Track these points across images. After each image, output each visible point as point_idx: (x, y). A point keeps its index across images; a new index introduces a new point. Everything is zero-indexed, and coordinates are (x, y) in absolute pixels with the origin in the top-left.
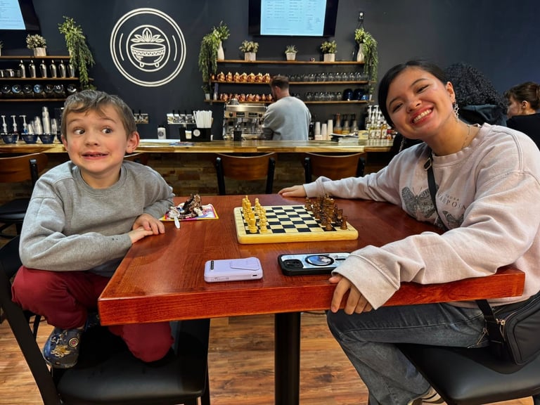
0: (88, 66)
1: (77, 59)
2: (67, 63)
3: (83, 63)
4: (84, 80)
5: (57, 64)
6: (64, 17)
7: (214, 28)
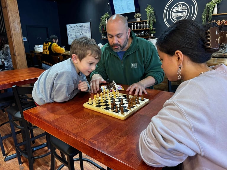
0: (153, 23)
2: (146, 23)
3: (151, 22)
4: (151, 29)
5: (143, 24)
6: (147, 5)
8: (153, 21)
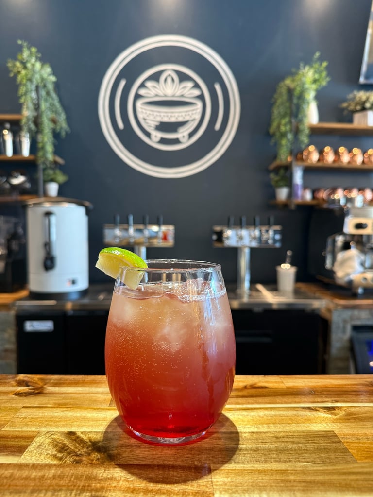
0: (56, 135)
1: (37, 121)
3: (47, 126)
4: (46, 159)
6: (20, 42)
7: (302, 65)
8: (54, 121)
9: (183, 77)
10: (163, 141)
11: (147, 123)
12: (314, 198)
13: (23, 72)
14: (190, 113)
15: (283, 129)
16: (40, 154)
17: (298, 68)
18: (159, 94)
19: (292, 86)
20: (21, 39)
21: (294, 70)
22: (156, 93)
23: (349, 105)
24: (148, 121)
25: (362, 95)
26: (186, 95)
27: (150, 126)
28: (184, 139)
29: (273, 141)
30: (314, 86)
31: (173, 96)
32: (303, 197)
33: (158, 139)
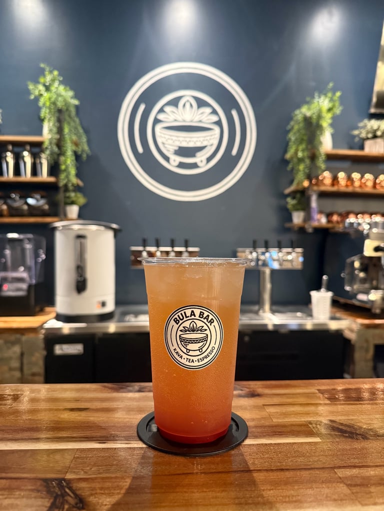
0: (77, 156)
1: (60, 144)
3: (69, 149)
4: (69, 181)
6: (42, 65)
7: (316, 95)
8: (76, 144)
9: (201, 103)
10: (181, 165)
11: (166, 147)
12: (329, 221)
13: (46, 95)
14: (208, 138)
15: (300, 154)
16: (63, 176)
17: (313, 97)
18: (177, 119)
19: (308, 114)
20: (43, 62)
21: (308, 99)
22: (176, 118)
23: (361, 133)
24: (166, 146)
25: (374, 124)
26: (204, 120)
27: (168, 151)
28: (203, 163)
29: (290, 166)
30: (330, 115)
31: (192, 121)
32: (319, 220)
33: (177, 163)
